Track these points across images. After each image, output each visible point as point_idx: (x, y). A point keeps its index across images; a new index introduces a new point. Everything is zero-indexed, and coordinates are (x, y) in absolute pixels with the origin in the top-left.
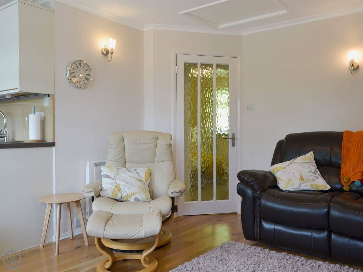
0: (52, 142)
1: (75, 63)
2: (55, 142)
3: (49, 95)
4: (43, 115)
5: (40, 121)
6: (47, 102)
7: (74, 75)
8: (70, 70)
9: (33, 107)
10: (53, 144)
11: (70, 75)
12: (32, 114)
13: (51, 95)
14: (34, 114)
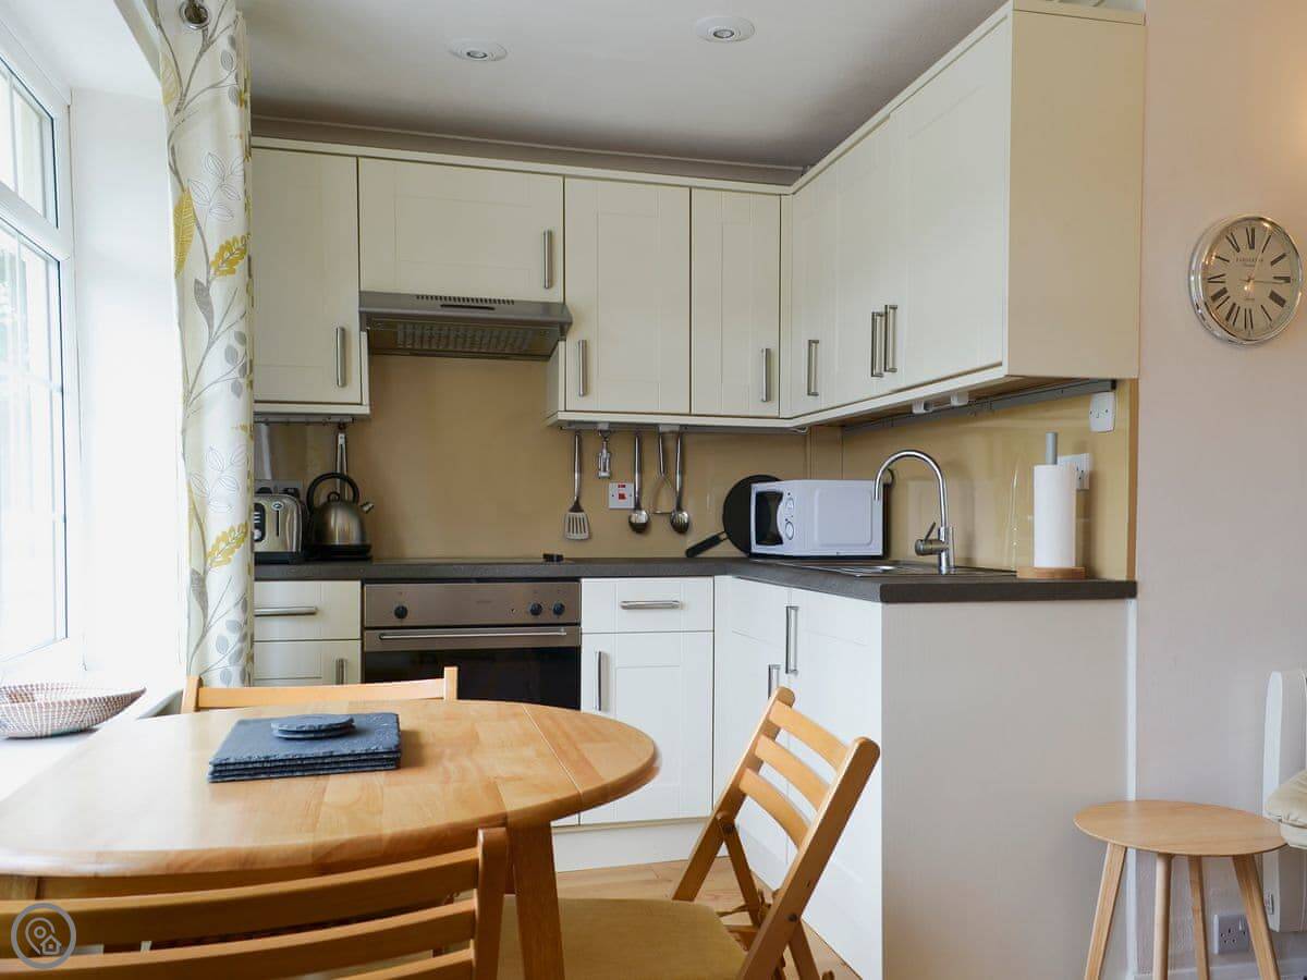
0: (1122, 576)
1: (1227, 234)
2: (1137, 578)
3: (1114, 384)
4: (1086, 467)
5: (1078, 491)
6: (1104, 413)
7: (1221, 286)
8: (1205, 267)
9: (1050, 437)
10: (1126, 590)
11: (1205, 289)
12: (1045, 464)
13: (1123, 381)
14: (1055, 462)
